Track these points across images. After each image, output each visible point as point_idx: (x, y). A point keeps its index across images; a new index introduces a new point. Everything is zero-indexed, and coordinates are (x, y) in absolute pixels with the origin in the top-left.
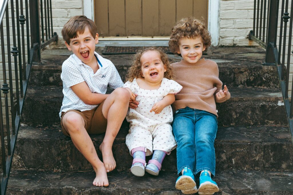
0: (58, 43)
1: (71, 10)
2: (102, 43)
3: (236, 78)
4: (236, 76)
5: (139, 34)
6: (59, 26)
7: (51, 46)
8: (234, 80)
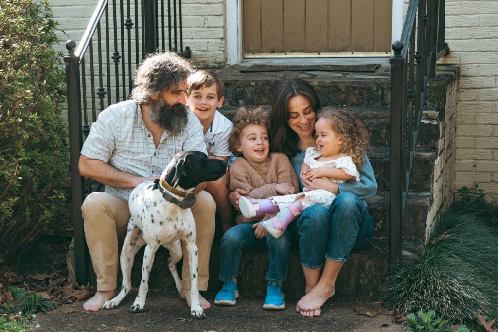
1: (209, 17)
2: (251, 61)
4: (385, 92)
5: (301, 50)
6: (192, 39)
8: (382, 98)
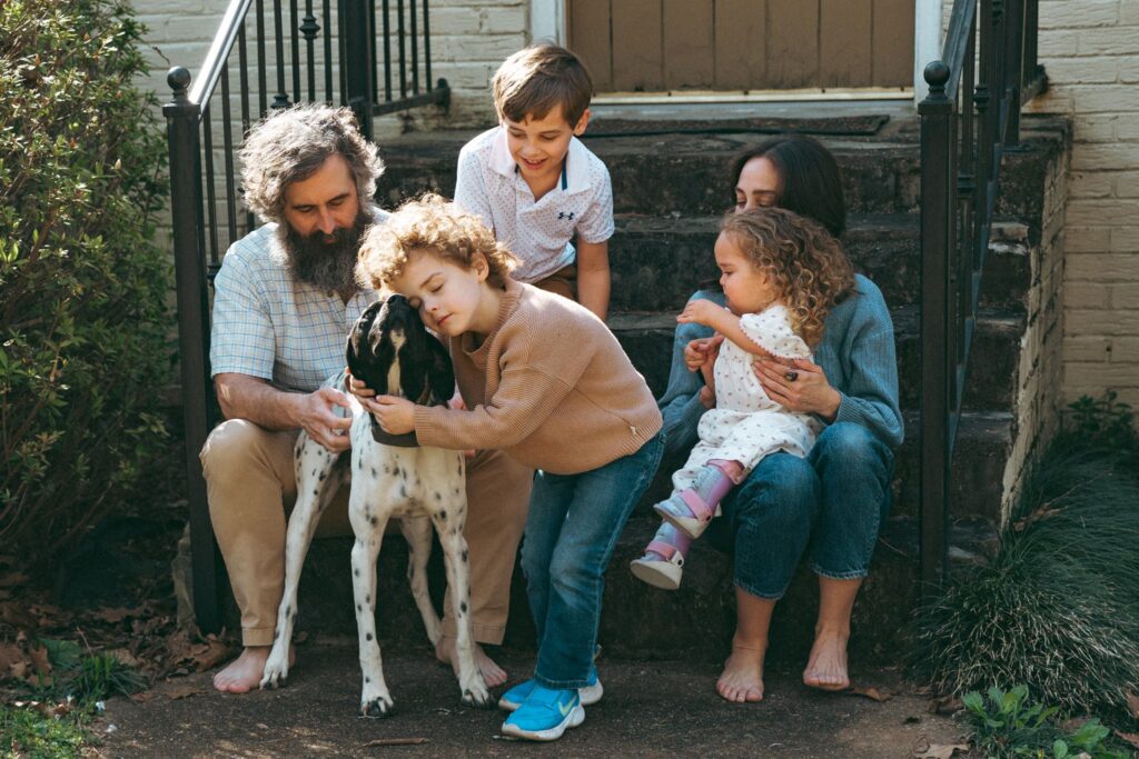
0: (451, 112)
1: (490, 9)
3: (902, 187)
4: (902, 181)
5: (703, 84)
6: (452, 61)
7: (430, 121)
8: (897, 194)
